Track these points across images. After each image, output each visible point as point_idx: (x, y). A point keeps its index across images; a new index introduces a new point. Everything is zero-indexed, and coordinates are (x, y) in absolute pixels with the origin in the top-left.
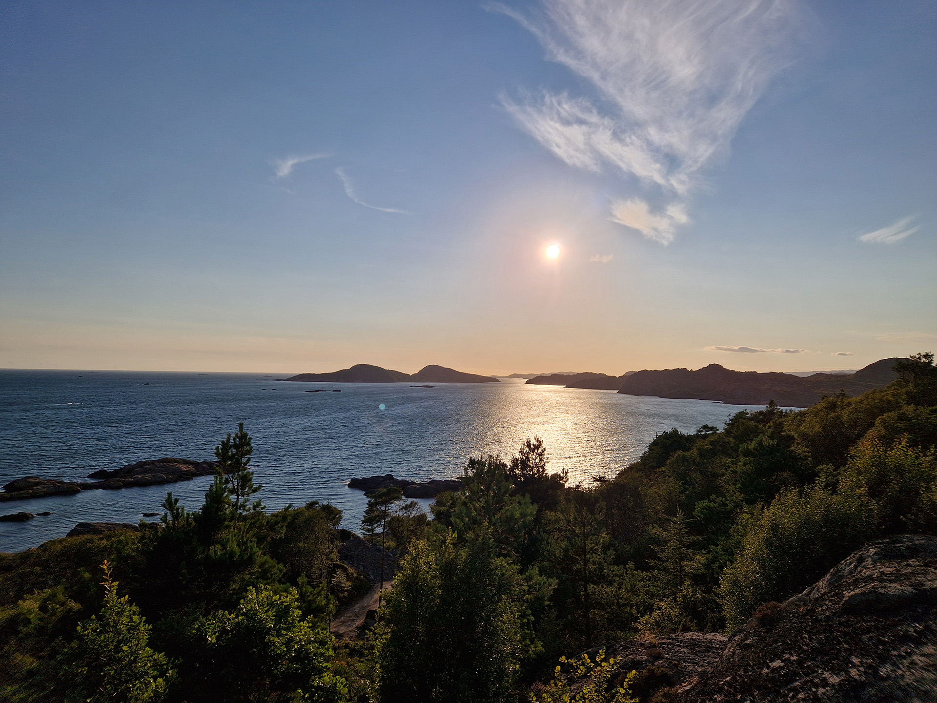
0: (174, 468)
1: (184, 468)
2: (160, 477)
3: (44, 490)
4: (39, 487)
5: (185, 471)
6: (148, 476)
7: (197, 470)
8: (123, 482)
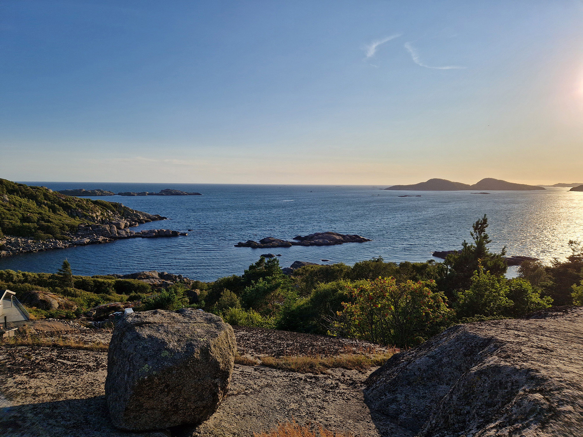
0: (333, 237)
1: (338, 238)
2: (327, 242)
3: (277, 244)
4: (274, 242)
5: (338, 239)
6: (321, 241)
7: (344, 239)
8: (310, 243)
